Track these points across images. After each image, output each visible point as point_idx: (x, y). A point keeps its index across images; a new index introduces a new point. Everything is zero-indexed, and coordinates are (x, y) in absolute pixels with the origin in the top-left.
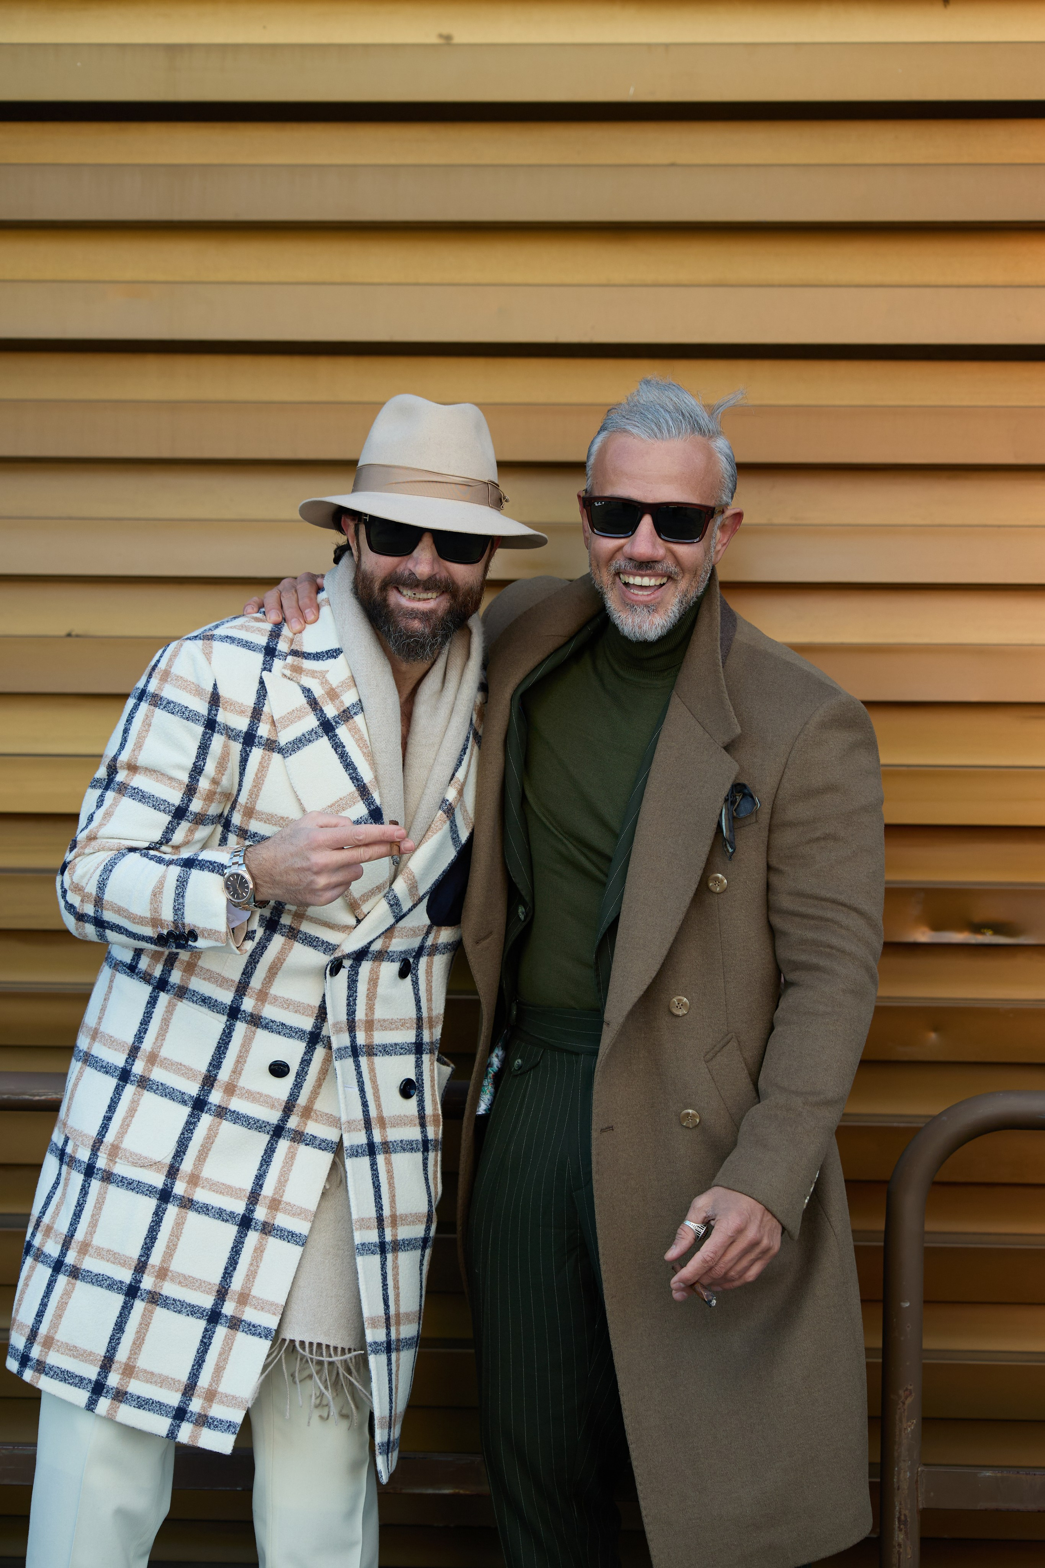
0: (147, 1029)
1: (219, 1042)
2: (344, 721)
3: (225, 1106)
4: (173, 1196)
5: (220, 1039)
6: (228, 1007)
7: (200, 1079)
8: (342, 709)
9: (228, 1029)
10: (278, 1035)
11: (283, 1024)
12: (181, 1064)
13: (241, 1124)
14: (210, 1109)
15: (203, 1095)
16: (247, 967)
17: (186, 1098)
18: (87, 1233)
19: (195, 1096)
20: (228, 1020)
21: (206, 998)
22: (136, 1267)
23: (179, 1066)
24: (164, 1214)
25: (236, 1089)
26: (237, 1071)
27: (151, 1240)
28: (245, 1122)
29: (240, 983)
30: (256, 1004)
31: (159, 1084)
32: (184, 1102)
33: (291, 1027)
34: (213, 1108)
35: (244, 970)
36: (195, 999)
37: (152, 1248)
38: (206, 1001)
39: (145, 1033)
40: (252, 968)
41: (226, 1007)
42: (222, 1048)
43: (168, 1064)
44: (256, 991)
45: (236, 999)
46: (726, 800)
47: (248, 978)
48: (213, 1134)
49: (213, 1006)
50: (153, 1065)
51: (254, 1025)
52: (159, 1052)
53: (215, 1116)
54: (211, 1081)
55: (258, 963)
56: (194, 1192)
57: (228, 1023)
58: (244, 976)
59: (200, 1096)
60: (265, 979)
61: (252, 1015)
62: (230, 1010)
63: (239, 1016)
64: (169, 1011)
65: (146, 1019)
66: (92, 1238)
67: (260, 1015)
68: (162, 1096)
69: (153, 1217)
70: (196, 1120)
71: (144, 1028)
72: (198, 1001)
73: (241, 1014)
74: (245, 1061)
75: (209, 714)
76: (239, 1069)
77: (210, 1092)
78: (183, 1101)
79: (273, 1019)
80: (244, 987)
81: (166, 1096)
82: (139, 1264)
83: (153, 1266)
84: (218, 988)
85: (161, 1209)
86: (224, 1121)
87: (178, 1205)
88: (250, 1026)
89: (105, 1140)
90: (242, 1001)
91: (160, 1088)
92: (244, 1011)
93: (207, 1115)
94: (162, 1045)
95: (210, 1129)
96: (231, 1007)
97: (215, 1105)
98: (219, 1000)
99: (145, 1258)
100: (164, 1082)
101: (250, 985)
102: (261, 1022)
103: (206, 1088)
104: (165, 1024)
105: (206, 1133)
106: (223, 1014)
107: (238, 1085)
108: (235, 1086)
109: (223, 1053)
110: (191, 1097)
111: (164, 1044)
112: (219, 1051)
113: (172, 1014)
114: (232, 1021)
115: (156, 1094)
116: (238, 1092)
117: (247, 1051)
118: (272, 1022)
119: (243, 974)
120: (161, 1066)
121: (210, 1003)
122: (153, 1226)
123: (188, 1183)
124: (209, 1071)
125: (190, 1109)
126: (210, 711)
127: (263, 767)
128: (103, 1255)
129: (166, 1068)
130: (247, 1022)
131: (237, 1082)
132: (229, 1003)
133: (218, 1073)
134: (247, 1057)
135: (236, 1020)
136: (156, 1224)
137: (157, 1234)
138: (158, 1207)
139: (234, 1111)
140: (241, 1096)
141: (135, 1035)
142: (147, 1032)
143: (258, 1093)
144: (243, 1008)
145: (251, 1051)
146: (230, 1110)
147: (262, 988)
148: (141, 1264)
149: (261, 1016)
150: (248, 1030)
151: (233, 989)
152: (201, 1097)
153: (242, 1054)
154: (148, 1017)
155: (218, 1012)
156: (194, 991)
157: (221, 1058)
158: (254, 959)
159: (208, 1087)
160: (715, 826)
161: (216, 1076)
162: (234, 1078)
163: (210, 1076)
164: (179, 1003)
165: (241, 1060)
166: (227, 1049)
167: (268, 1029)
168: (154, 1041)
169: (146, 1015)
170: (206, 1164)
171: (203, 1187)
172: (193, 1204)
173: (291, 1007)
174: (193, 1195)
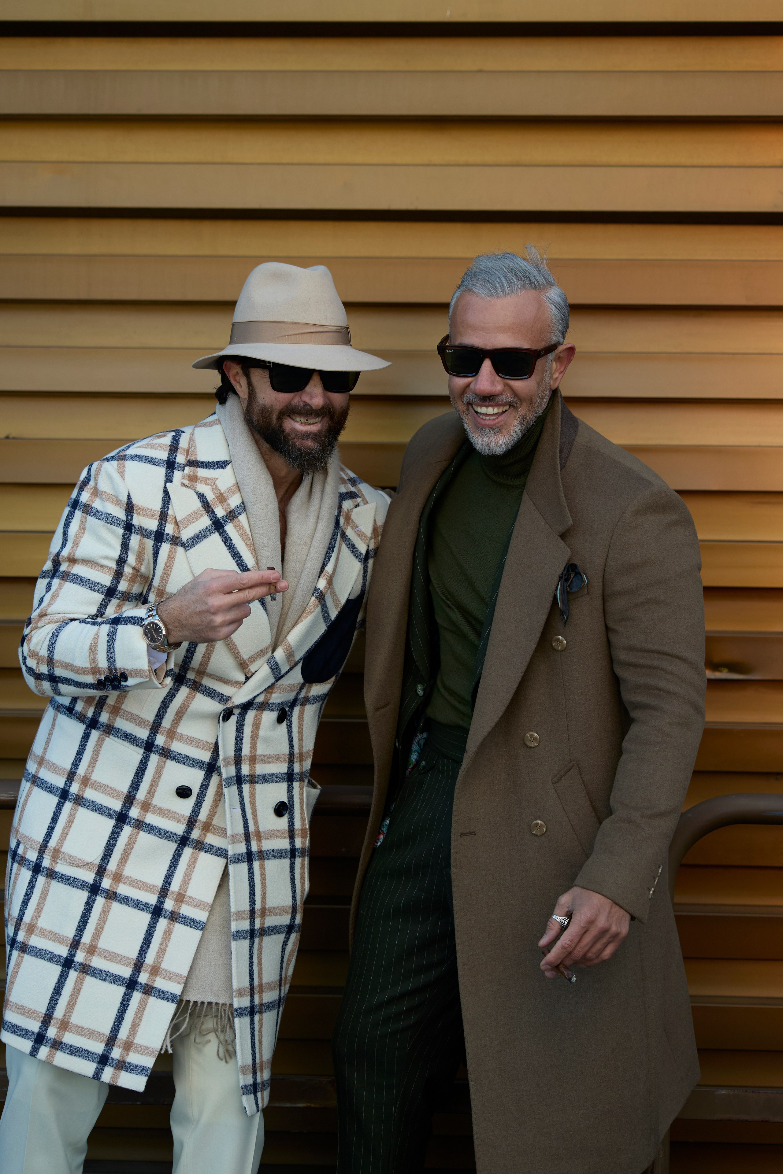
0: (81, 759)
1: (137, 769)
3: (142, 820)
4: (101, 890)
5: (139, 767)
6: (145, 742)
7: (123, 797)
9: (144, 759)
10: (183, 765)
11: (187, 757)
12: (108, 786)
13: (154, 834)
14: (130, 822)
15: (125, 810)
16: (159, 710)
17: (111, 813)
18: (33, 917)
19: (119, 811)
20: (144, 752)
21: (127, 735)
22: (71, 945)
23: (106, 788)
24: (94, 903)
25: (150, 806)
26: (151, 792)
27: (84, 924)
28: (158, 832)
29: (154, 723)
30: (167, 740)
31: (91, 802)
32: (110, 816)
33: (194, 759)
34: (133, 821)
35: (158, 713)
36: (119, 735)
37: (84, 930)
38: (128, 737)
39: (80, 761)
40: (163, 712)
41: (143, 742)
42: (140, 774)
43: (98, 786)
44: (166, 730)
45: (151, 736)
46: (560, 578)
47: (160, 719)
48: (132, 842)
49: (134, 741)
50: (86, 786)
51: (165, 757)
52: (91, 776)
53: (134, 827)
54: (131, 799)
55: (168, 708)
56: (118, 887)
57: (145, 755)
58: (157, 718)
59: (122, 811)
60: (173, 721)
61: (163, 749)
62: (146, 744)
63: (153, 749)
64: (99, 745)
65: (80, 750)
66: (37, 921)
67: (169, 748)
68: (93, 811)
69: (85, 906)
70: (119, 830)
71: (79, 758)
72: (121, 737)
73: (155, 748)
74: (158, 785)
75: (127, 519)
76: (152, 791)
77: (130, 808)
78: (109, 815)
79: (179, 753)
80: (157, 726)
81: (96, 811)
82: (73, 942)
83: (84, 944)
84: (137, 727)
85: (91, 900)
86: (141, 832)
87: (104, 897)
88: (161, 757)
89: (49, 845)
90: (155, 738)
91: (92, 805)
92: (157, 745)
93: (128, 826)
94: (93, 771)
95: (130, 838)
96: (147, 741)
97: (134, 819)
98: (138, 736)
99: (78, 938)
100: (94, 800)
101: (162, 725)
102: (170, 755)
103: (127, 805)
104: (96, 754)
105: (127, 841)
106: (141, 748)
107: (152, 803)
108: (150, 804)
109: (140, 778)
110: (116, 812)
111: (95, 770)
112: (137, 776)
113: (101, 747)
114: (147, 753)
116: (152, 809)
117: (159, 777)
118: (179, 754)
119: (157, 716)
120: (92, 787)
121: (131, 739)
122: (85, 913)
123: (113, 879)
124: (129, 792)
125: (114, 822)
126: (127, 516)
127: (171, 558)
128: (46, 935)
129: (96, 789)
130: (160, 754)
131: (151, 801)
132: (146, 739)
133: (136, 793)
134: (159, 781)
135: (151, 752)
136: (88, 911)
137: (88, 919)
138: (89, 898)
139: (149, 824)
140: (154, 812)
141: (73, 763)
142: (82, 760)
143: (168, 810)
144: (156, 743)
145: (162, 777)
146: (145, 823)
147: (171, 727)
148: (75, 942)
149: (170, 750)
150: (160, 760)
151: (149, 728)
152: (123, 812)
153: (155, 779)
154: (82, 749)
155: (137, 746)
156: (119, 729)
157: (139, 782)
158: (165, 705)
159: (129, 804)
160: (551, 599)
161: (135, 796)
162: (149, 798)
163: (130, 796)
164: (107, 739)
165: (154, 784)
166: (144, 775)
167: (175, 760)
168: (87, 767)
169: (80, 747)
170: (127, 865)
171: (124, 883)
172: (116, 896)
173: (194, 743)
174: (117, 889)
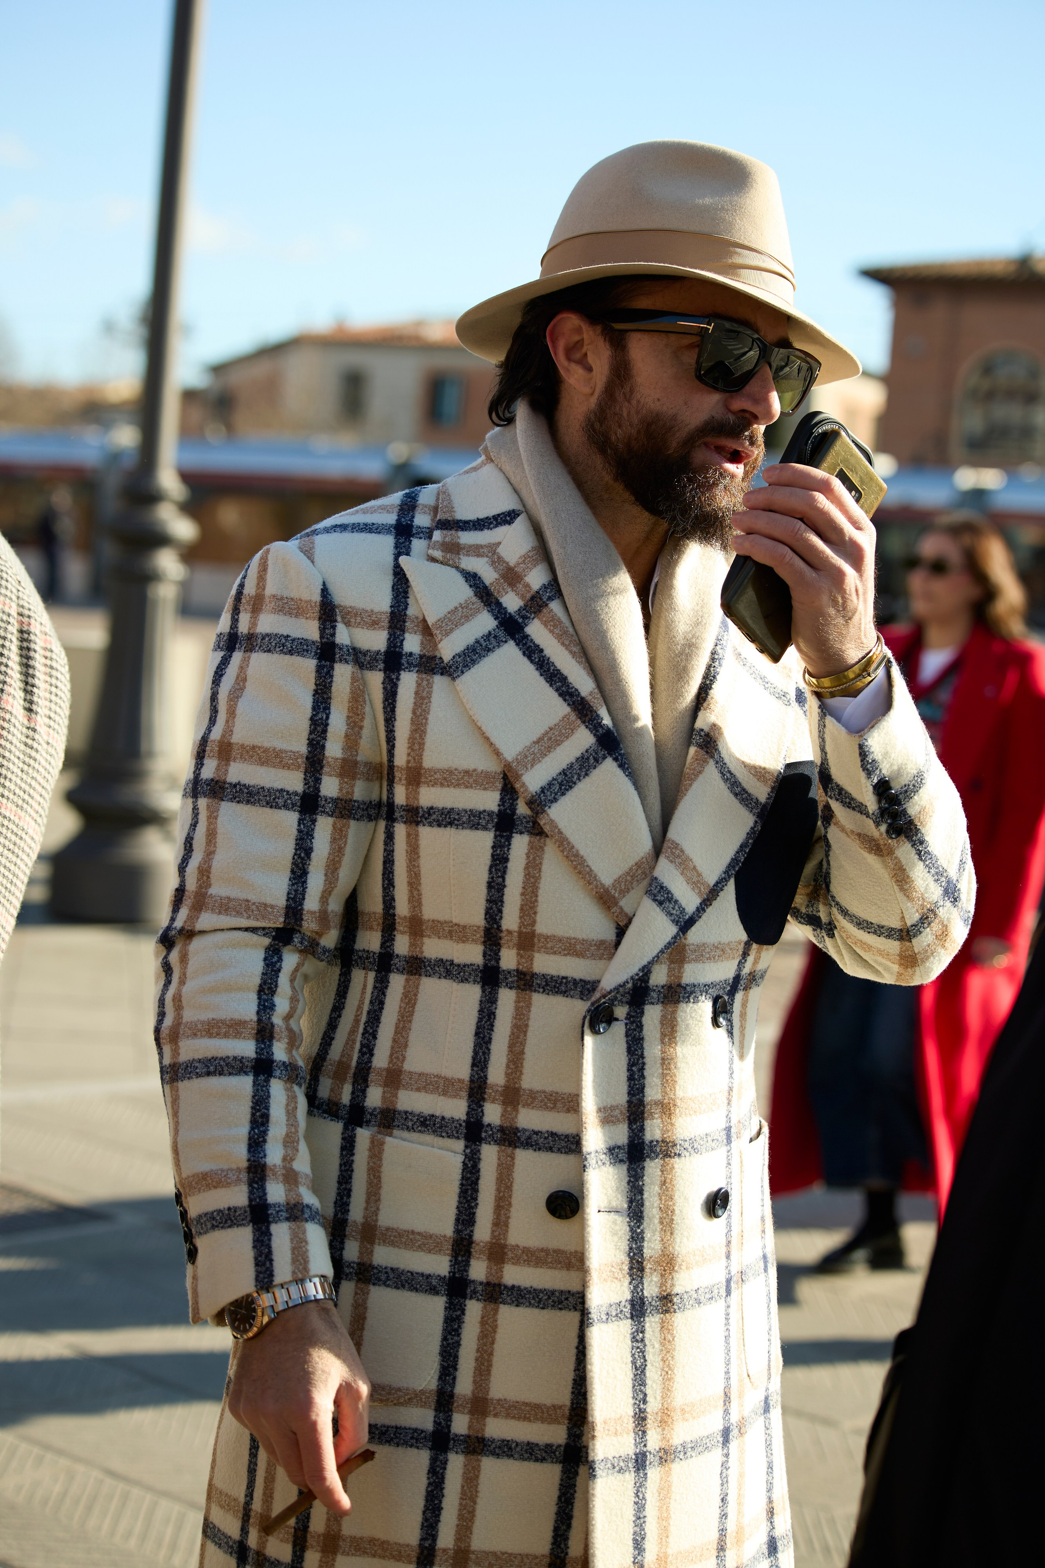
0: (350, 1190)
1: (462, 1184)
2: (535, 613)
3: (496, 1282)
4: (453, 1439)
5: (463, 1178)
6: (464, 1124)
7: (447, 1247)
8: (528, 596)
9: (470, 1161)
10: (549, 1153)
11: (553, 1134)
12: (413, 1232)
13: (527, 1304)
14: (475, 1292)
15: (459, 1271)
16: (476, 1053)
17: (434, 1283)
19: (447, 1275)
20: (466, 1147)
23: (411, 1237)
24: (444, 1468)
25: (506, 1250)
26: (501, 1222)
27: (434, 1512)
28: (534, 1299)
29: (472, 1081)
30: (505, 1111)
31: (389, 1270)
32: (433, 1290)
33: (567, 1136)
34: (480, 1288)
35: (474, 1058)
36: (411, 1125)
37: (437, 1524)
38: (428, 1123)
39: (349, 1196)
40: (484, 1053)
41: (461, 1125)
42: (470, 1192)
43: (395, 1236)
44: (500, 1089)
45: (473, 1109)
47: (482, 1070)
48: (490, 1329)
49: (441, 1127)
50: (372, 1243)
51: (510, 1145)
52: (377, 1220)
53: (485, 1301)
54: (464, 1246)
55: (490, 1042)
56: (484, 1425)
57: (468, 1151)
58: (475, 1069)
59: (454, 1273)
60: (508, 1066)
61: (502, 1129)
62: (467, 1128)
63: (483, 1135)
64: (376, 1155)
65: (344, 1173)
67: (514, 1126)
68: (398, 1288)
70: (459, 1313)
71: (345, 1189)
72: (415, 1127)
73: (486, 1132)
74: (510, 1205)
75: (322, 637)
76: (503, 1218)
77: (467, 1264)
78: (431, 1289)
79: (536, 1129)
80: (480, 1087)
81: (403, 1286)
84: (442, 1098)
85: (438, 1462)
86: (501, 1306)
87: (463, 1452)
88: (503, 1148)
90: (482, 1111)
91: (391, 1276)
92: (489, 1125)
93: (474, 1302)
94: (378, 1209)
95: (483, 1323)
96: (467, 1122)
97: (481, 1283)
98: (448, 1115)
100: (395, 1266)
101: (489, 1082)
102: (519, 1138)
103: (460, 1259)
104: (374, 1176)
105: (478, 1330)
106: (458, 1138)
107: (508, 1243)
108: (505, 1246)
109: (472, 1198)
110: (441, 1279)
111: (381, 1207)
112: (465, 1198)
113: (381, 1159)
114: (473, 1147)
115: (388, 1286)
116: (510, 1254)
117: (509, 1188)
118: (536, 1133)
119: (474, 1065)
120: (384, 1241)
121: (434, 1124)
122: (432, 1491)
123: (471, 1413)
124: (457, 1231)
125: (444, 1299)
126: (322, 631)
127: (423, 702)
129: (393, 1244)
130: (498, 1142)
131: (505, 1239)
132: (464, 1117)
133: (472, 1231)
134: (510, 1197)
135: (480, 1142)
136: (437, 1487)
137: (440, 1501)
138: (434, 1460)
139: (513, 1287)
140: (517, 1261)
141: (335, 1203)
142: (352, 1194)
143: (542, 1250)
144: (487, 1120)
145: (515, 1187)
146: (506, 1287)
147: (508, 1081)
149: (517, 1128)
150: (501, 1154)
151: (464, 1094)
152: (457, 1275)
153: (501, 1194)
154: (346, 1171)
155: (449, 1137)
156: (407, 1112)
157: (472, 1208)
158: (483, 1038)
159: (463, 1256)
161: (471, 1236)
162: (499, 1234)
163: (462, 1239)
164: (389, 1139)
165: (503, 1204)
166: (477, 1191)
167: (532, 1146)
168: (364, 1205)
169: (343, 1168)
170: (492, 1379)
171: (496, 1415)
172: (485, 1445)
173: (559, 1105)
174: (483, 1430)
